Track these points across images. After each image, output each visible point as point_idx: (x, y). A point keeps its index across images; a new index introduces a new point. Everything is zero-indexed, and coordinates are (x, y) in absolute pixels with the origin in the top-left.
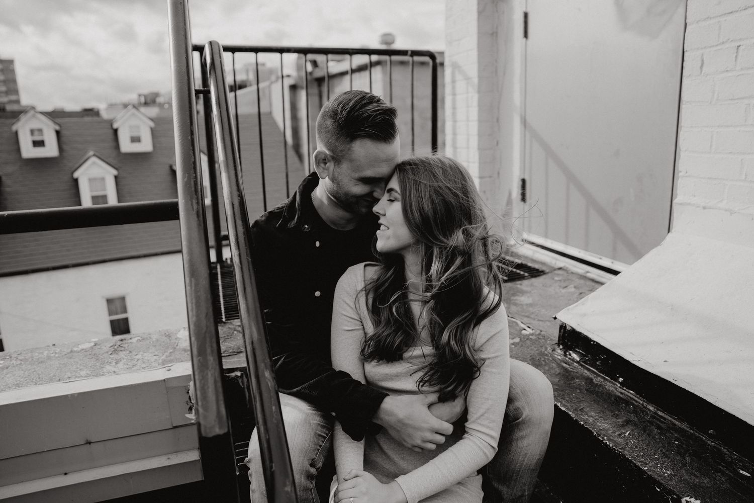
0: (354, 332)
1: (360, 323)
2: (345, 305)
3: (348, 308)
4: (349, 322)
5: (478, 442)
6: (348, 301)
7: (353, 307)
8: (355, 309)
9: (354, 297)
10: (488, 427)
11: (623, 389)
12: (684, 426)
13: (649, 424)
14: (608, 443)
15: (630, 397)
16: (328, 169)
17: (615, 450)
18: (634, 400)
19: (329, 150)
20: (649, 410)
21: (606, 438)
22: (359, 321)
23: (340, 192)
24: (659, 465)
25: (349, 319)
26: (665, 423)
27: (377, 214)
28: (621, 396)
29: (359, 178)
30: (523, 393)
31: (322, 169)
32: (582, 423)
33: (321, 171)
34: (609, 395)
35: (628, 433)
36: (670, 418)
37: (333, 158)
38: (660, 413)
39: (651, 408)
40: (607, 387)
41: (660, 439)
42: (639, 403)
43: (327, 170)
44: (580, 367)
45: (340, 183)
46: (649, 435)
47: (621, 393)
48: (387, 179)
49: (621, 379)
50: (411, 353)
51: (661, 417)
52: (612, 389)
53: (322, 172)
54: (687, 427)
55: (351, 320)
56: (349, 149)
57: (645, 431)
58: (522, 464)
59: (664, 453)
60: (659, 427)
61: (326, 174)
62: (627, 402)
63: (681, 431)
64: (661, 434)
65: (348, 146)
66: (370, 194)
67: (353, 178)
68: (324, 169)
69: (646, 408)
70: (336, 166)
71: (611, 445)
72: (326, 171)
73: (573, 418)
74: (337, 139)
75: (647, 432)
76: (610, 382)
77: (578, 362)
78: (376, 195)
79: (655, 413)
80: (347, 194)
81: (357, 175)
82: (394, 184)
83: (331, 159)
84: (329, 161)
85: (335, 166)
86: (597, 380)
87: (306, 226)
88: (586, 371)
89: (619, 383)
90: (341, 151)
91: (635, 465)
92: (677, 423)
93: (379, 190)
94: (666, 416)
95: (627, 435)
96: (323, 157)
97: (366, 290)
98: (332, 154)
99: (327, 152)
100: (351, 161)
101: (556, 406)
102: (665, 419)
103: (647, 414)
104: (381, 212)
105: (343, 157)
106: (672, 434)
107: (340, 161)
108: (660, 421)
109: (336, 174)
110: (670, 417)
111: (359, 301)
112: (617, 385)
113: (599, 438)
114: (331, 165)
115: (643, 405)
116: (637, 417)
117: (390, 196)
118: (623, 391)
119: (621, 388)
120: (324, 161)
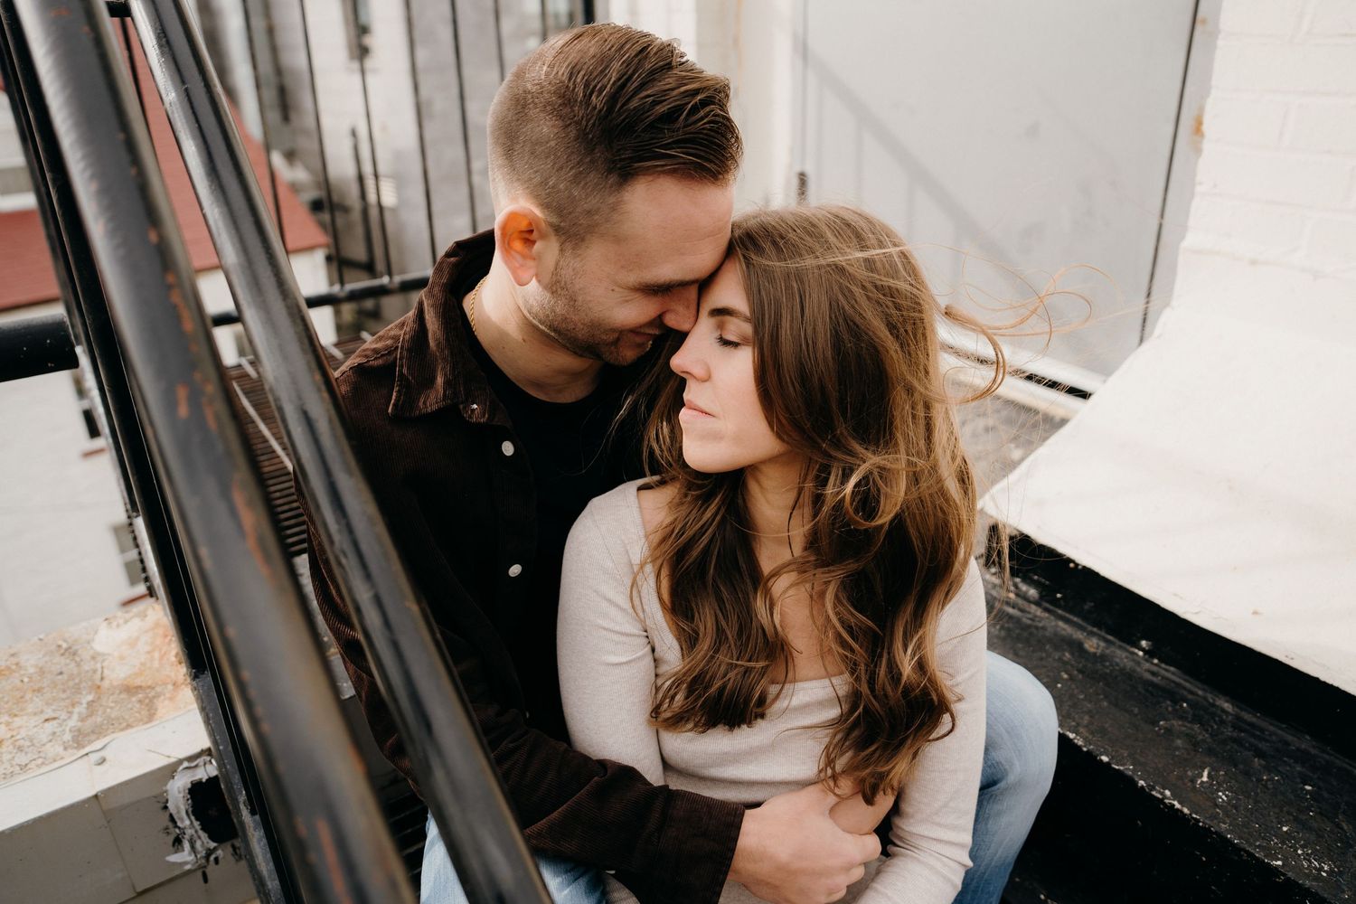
0: (633, 664)
1: (646, 640)
2: (604, 604)
3: (613, 611)
4: (617, 643)
5: (938, 865)
6: (611, 594)
7: (627, 606)
8: (631, 611)
9: (628, 582)
10: (954, 828)
11: (1152, 663)
12: (1305, 743)
13: (1235, 747)
14: (1177, 806)
15: (1174, 682)
16: (537, 258)
17: (1198, 821)
18: (1185, 688)
19: (546, 206)
20: (1223, 711)
21: (1168, 793)
22: (639, 636)
23: (575, 318)
24: (1300, 852)
25: (615, 637)
26: (1267, 741)
27: (682, 375)
28: (1155, 679)
29: (640, 284)
30: (1008, 733)
31: (518, 257)
32: (1105, 759)
33: (517, 265)
34: (1129, 676)
35: (1206, 773)
36: (1272, 728)
37: (557, 230)
38: (1247, 716)
39: (1227, 706)
40: (1118, 660)
41: (1272, 780)
42: (1198, 695)
43: (534, 259)
44: (1047, 615)
45: (580, 298)
46: (1247, 774)
47: (1153, 674)
48: (704, 284)
49: (1144, 643)
50: (785, 704)
51: (1252, 725)
52: (1129, 664)
53: (522, 266)
54: (1314, 747)
55: (624, 639)
56: (614, 208)
57: (1235, 766)
58: (992, 859)
59: (1296, 819)
60: (1260, 754)
61: (532, 271)
62: (1172, 694)
63: (1302, 757)
64: (1268, 769)
65: (612, 200)
66: (658, 321)
67: (620, 286)
68: (524, 257)
69: (1213, 705)
70: (568, 253)
71: (1186, 811)
72: (531, 263)
73: (1079, 748)
74: (576, 180)
75: (1241, 766)
76: (1120, 647)
77: (1037, 604)
78: (672, 321)
79: (1238, 718)
80: (595, 325)
81: (633, 278)
82: (730, 292)
83: (550, 230)
84: (543, 236)
85: (561, 250)
86: (1092, 644)
87: (475, 406)
88: (1061, 624)
89: (1143, 650)
90: (589, 213)
91: (1251, 855)
92: (1290, 738)
93: (681, 309)
94: (1264, 724)
95: (1205, 779)
96: (523, 226)
97: (653, 561)
98: (554, 220)
99: (538, 212)
100: (618, 240)
101: (1062, 739)
102: (1262, 730)
103: (1222, 722)
104: (697, 370)
105: (592, 229)
106: (1290, 765)
107: (583, 240)
108: (1254, 736)
109: (567, 273)
110: (1271, 724)
111: (639, 592)
112: (1137, 655)
113: (1154, 793)
114: (548, 249)
115: (1205, 699)
116: (1207, 730)
117: (721, 326)
118: (1155, 669)
119: (1147, 661)
120: (527, 236)
